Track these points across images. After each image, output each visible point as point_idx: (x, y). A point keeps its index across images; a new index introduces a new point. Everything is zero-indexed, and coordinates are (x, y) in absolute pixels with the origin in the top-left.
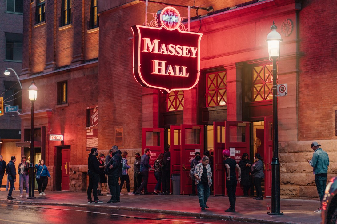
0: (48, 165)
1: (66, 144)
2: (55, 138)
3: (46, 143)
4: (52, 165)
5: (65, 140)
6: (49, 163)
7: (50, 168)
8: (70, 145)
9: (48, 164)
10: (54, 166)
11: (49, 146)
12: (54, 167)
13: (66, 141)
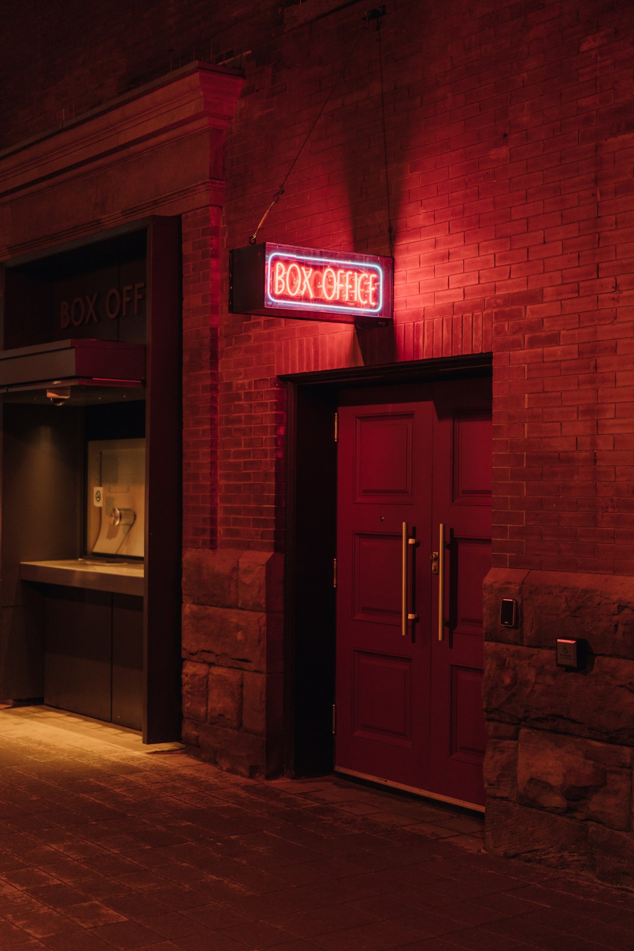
0: (213, 545)
1: (424, 342)
2: (316, 282)
3: (186, 358)
4: (248, 546)
5: (401, 310)
6: (220, 529)
7: (235, 569)
8: (486, 358)
9: (213, 532)
10: (267, 555)
11: (214, 376)
12: (269, 565)
13: (416, 315)
